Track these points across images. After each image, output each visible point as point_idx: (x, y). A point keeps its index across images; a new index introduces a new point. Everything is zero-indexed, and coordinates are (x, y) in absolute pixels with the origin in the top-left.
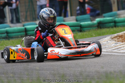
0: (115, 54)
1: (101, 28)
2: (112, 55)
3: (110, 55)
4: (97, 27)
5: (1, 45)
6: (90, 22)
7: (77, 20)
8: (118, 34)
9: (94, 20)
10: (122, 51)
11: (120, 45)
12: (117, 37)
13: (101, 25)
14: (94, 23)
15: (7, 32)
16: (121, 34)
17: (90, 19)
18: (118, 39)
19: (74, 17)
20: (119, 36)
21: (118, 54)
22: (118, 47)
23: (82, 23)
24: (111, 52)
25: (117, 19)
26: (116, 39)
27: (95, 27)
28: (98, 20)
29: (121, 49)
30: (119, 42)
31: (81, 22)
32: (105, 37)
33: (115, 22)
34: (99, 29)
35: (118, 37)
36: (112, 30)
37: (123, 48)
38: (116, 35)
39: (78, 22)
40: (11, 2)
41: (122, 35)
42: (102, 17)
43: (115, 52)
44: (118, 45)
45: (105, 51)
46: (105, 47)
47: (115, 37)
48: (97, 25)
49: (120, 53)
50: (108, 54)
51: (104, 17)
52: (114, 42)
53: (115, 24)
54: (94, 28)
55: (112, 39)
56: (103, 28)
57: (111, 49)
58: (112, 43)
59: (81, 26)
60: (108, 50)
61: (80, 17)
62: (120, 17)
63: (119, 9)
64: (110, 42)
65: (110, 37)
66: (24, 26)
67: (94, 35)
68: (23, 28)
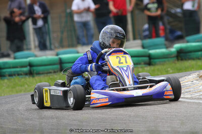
1: (182, 60)
2: (200, 103)
3: (196, 103)
4: (175, 58)
5: (21, 86)
6: (164, 50)
7: (143, 47)
9: (171, 46)
13: (182, 54)
14: (171, 51)
15: (31, 65)
17: (165, 45)
19: (139, 42)
23: (152, 52)
24: (198, 99)
27: (173, 57)
28: (177, 46)
31: (150, 50)
32: (189, 75)
34: (180, 61)
36: (199, 63)
39: (146, 50)
40: (35, 16)
42: (183, 42)
45: (189, 96)
46: (188, 90)
48: (175, 54)
50: (193, 103)
51: (188, 42)
54: (173, 59)
55: (201, 77)
56: (186, 60)
57: (198, 94)
58: (201, 85)
59: (150, 57)
60: (193, 96)
61: (148, 42)
64: (197, 82)
65: (197, 74)
66: (57, 55)
67: (171, 71)
68: (56, 58)
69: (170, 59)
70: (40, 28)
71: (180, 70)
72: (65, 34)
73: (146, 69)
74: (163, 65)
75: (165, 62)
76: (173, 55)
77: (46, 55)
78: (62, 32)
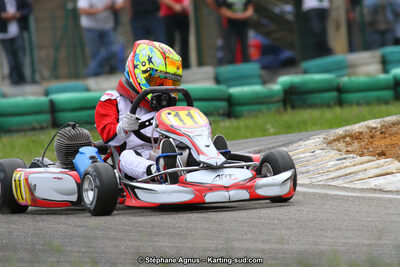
0: (337, 193)
1: (293, 107)
2: (328, 195)
3: (319, 195)
4: (281, 104)
6: (258, 88)
7: (218, 81)
8: (348, 128)
9: (272, 80)
10: (358, 185)
11: (354, 162)
12: (344, 137)
13: (294, 97)
14: (272, 91)
16: (356, 128)
17: (261, 77)
18: (348, 144)
19: (209, 70)
20: (351, 136)
21: (346, 194)
22: (348, 171)
23: (235, 91)
24: (324, 186)
25: (345, 79)
26: (341, 145)
27: (276, 102)
28: (285, 80)
29: (358, 177)
30: (351, 156)
31: (229, 86)
32: (308, 138)
33: (340, 90)
34: (289, 110)
35: (348, 139)
36: (328, 114)
37: (361, 176)
38: (340, 131)
39: (222, 87)
41: (361, 133)
42: (297, 73)
43: (337, 187)
44: (347, 163)
45: (307, 181)
47: (338, 140)
48: (281, 96)
49: (354, 190)
50: (315, 194)
51: (306, 72)
52: (333, 153)
53: (340, 96)
54: (274, 107)
55: (330, 143)
56: (301, 107)
57: (325, 178)
58: (330, 159)
59: (230, 101)
60: (313, 180)
61: (227, 70)
62: (355, 74)
63: (352, 49)
64: (323, 153)
65: (322, 136)
66: (47, 94)
67: (272, 131)
68: (44, 99)
69: (270, 106)
70: (12, 41)
71: (289, 128)
72: (63, 53)
73: (222, 124)
74: (257, 117)
75: (260, 111)
76: (277, 99)
77: (23, 95)
78: (57, 49)
